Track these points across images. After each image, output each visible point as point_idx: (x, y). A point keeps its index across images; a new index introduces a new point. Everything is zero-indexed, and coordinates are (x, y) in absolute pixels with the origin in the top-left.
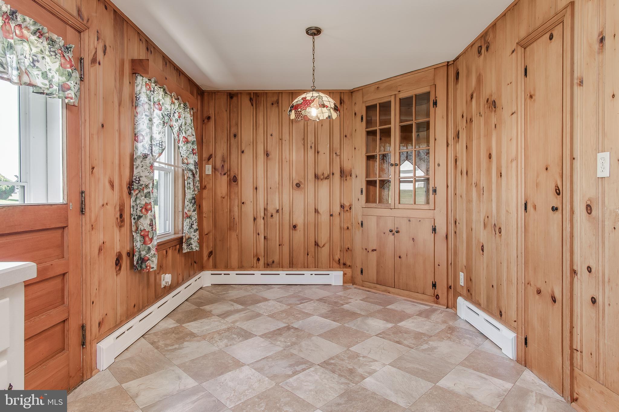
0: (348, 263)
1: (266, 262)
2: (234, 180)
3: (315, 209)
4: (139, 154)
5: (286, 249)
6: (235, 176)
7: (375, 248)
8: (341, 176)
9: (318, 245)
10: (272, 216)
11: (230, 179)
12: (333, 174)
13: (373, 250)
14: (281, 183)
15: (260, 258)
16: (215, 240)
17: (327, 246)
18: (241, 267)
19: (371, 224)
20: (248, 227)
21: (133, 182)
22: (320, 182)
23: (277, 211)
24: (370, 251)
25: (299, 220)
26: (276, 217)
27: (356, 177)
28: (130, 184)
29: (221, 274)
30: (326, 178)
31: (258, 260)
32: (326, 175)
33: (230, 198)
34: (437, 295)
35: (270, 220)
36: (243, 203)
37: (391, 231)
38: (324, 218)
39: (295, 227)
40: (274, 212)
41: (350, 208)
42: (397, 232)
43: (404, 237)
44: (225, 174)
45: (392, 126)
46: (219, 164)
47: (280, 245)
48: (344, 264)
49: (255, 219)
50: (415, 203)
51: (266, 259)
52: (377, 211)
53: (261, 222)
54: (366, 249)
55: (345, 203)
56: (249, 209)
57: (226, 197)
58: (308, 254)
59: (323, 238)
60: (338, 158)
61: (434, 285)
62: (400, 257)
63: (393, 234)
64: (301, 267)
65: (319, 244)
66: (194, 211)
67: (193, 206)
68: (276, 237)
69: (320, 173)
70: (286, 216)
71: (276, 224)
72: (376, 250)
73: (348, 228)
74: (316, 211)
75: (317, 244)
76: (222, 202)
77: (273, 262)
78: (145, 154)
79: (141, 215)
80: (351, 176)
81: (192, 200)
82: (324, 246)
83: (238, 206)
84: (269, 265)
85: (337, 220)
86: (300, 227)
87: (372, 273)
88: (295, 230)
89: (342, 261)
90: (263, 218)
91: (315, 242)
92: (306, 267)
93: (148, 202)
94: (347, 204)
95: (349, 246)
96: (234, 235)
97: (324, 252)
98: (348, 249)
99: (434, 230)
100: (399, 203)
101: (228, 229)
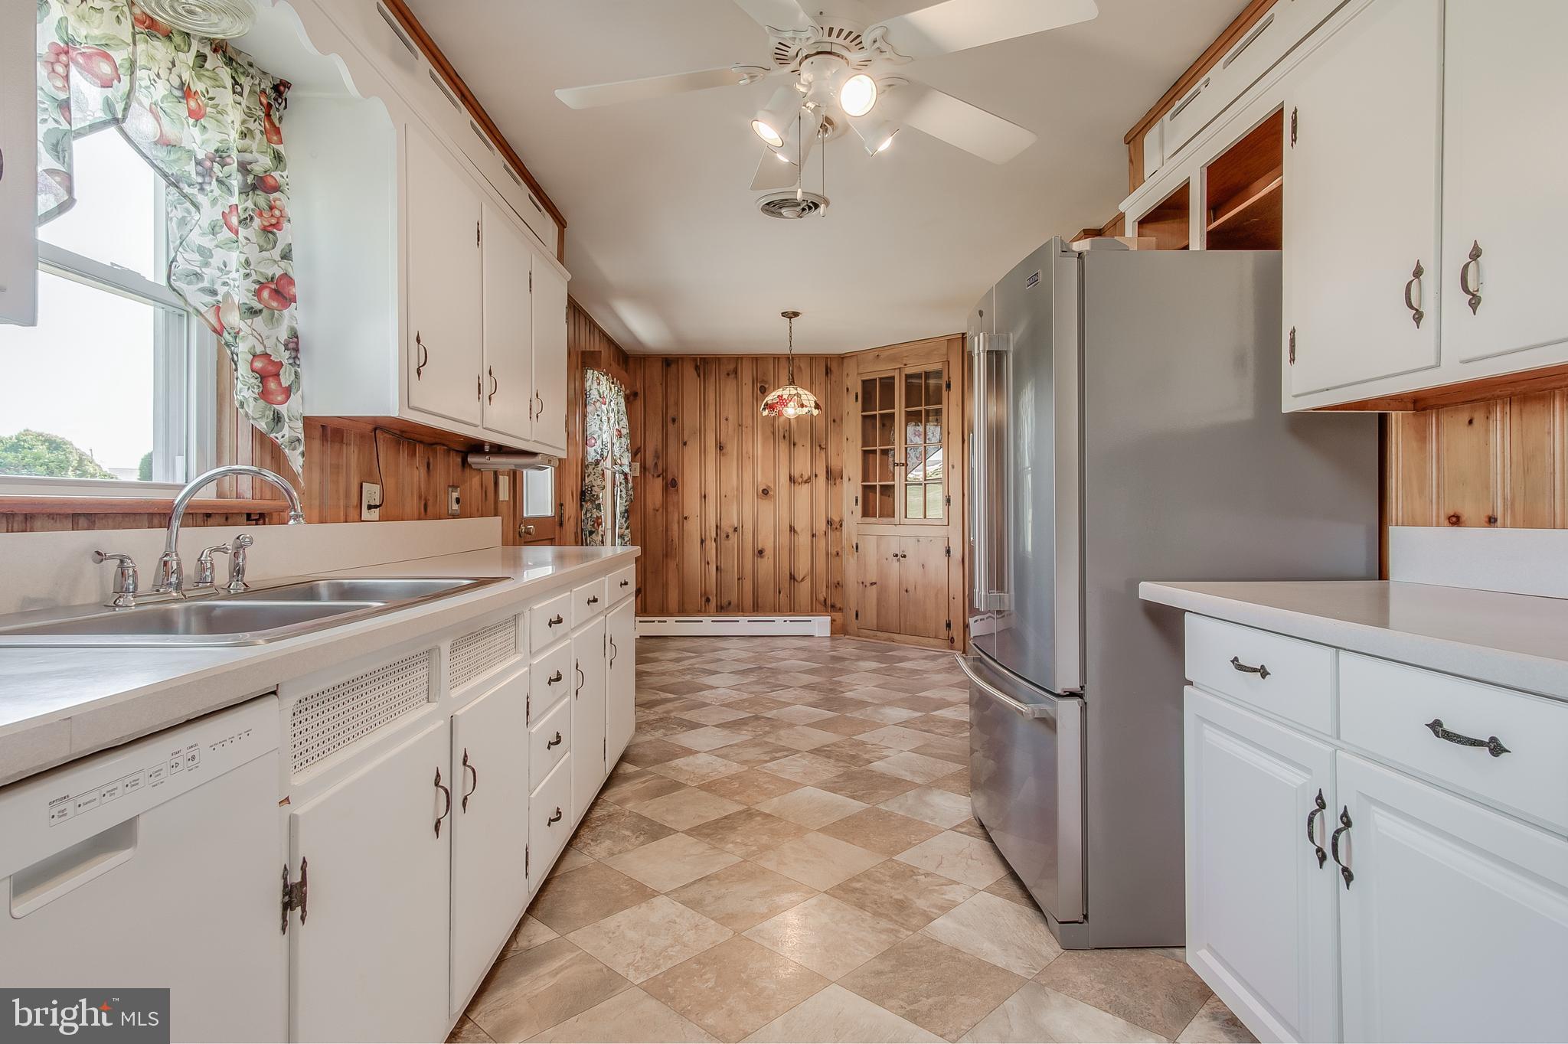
0: (838, 605)
1: (719, 603)
2: (672, 485)
3: (790, 527)
4: (590, 460)
5: (748, 585)
6: (673, 479)
7: (874, 581)
8: (827, 478)
9: (794, 579)
10: (727, 536)
11: (666, 483)
12: (816, 476)
13: (872, 584)
14: (740, 490)
15: (710, 598)
16: (645, 571)
17: (808, 580)
18: (682, 611)
19: (870, 547)
20: (693, 552)
21: (584, 492)
22: (797, 487)
23: (736, 530)
24: (868, 585)
25: (767, 542)
26: (734, 538)
27: (849, 480)
28: (583, 493)
29: (654, 621)
30: (806, 482)
31: (708, 600)
32: (805, 478)
33: (667, 511)
34: (952, 638)
35: (725, 542)
36: (686, 518)
37: (896, 556)
38: (804, 539)
39: (761, 552)
40: (731, 531)
41: (841, 526)
42: (904, 556)
43: (911, 562)
44: (659, 476)
45: (896, 411)
46: (650, 462)
47: (739, 579)
48: (833, 606)
49: (702, 541)
50: (925, 517)
51: (719, 599)
52: (879, 527)
53: (711, 545)
54: (863, 583)
55: (834, 518)
56: (693, 527)
57: (661, 510)
58: (780, 592)
59: (803, 567)
60: (823, 452)
61: (948, 625)
62: (907, 591)
63: (899, 560)
64: (770, 611)
65: (797, 578)
66: (627, 528)
67: (626, 522)
68: (733, 566)
69: (796, 474)
70: (748, 537)
71: (733, 548)
72: (875, 583)
73: (838, 554)
74: (792, 529)
75: (792, 577)
76: (655, 515)
77: (730, 603)
78: (597, 460)
79: (594, 530)
80: (842, 478)
81: (625, 513)
82: (803, 580)
83: (678, 523)
84: (723, 609)
85: (822, 543)
86: (769, 552)
87: (870, 616)
88: (762, 557)
89: (829, 603)
90: (715, 540)
91: (791, 574)
92: (777, 610)
93: (599, 515)
94: (837, 519)
95: (839, 579)
96: (672, 565)
97: (804, 588)
98: (838, 584)
99: (948, 552)
100: (906, 517)
101: (663, 555)
